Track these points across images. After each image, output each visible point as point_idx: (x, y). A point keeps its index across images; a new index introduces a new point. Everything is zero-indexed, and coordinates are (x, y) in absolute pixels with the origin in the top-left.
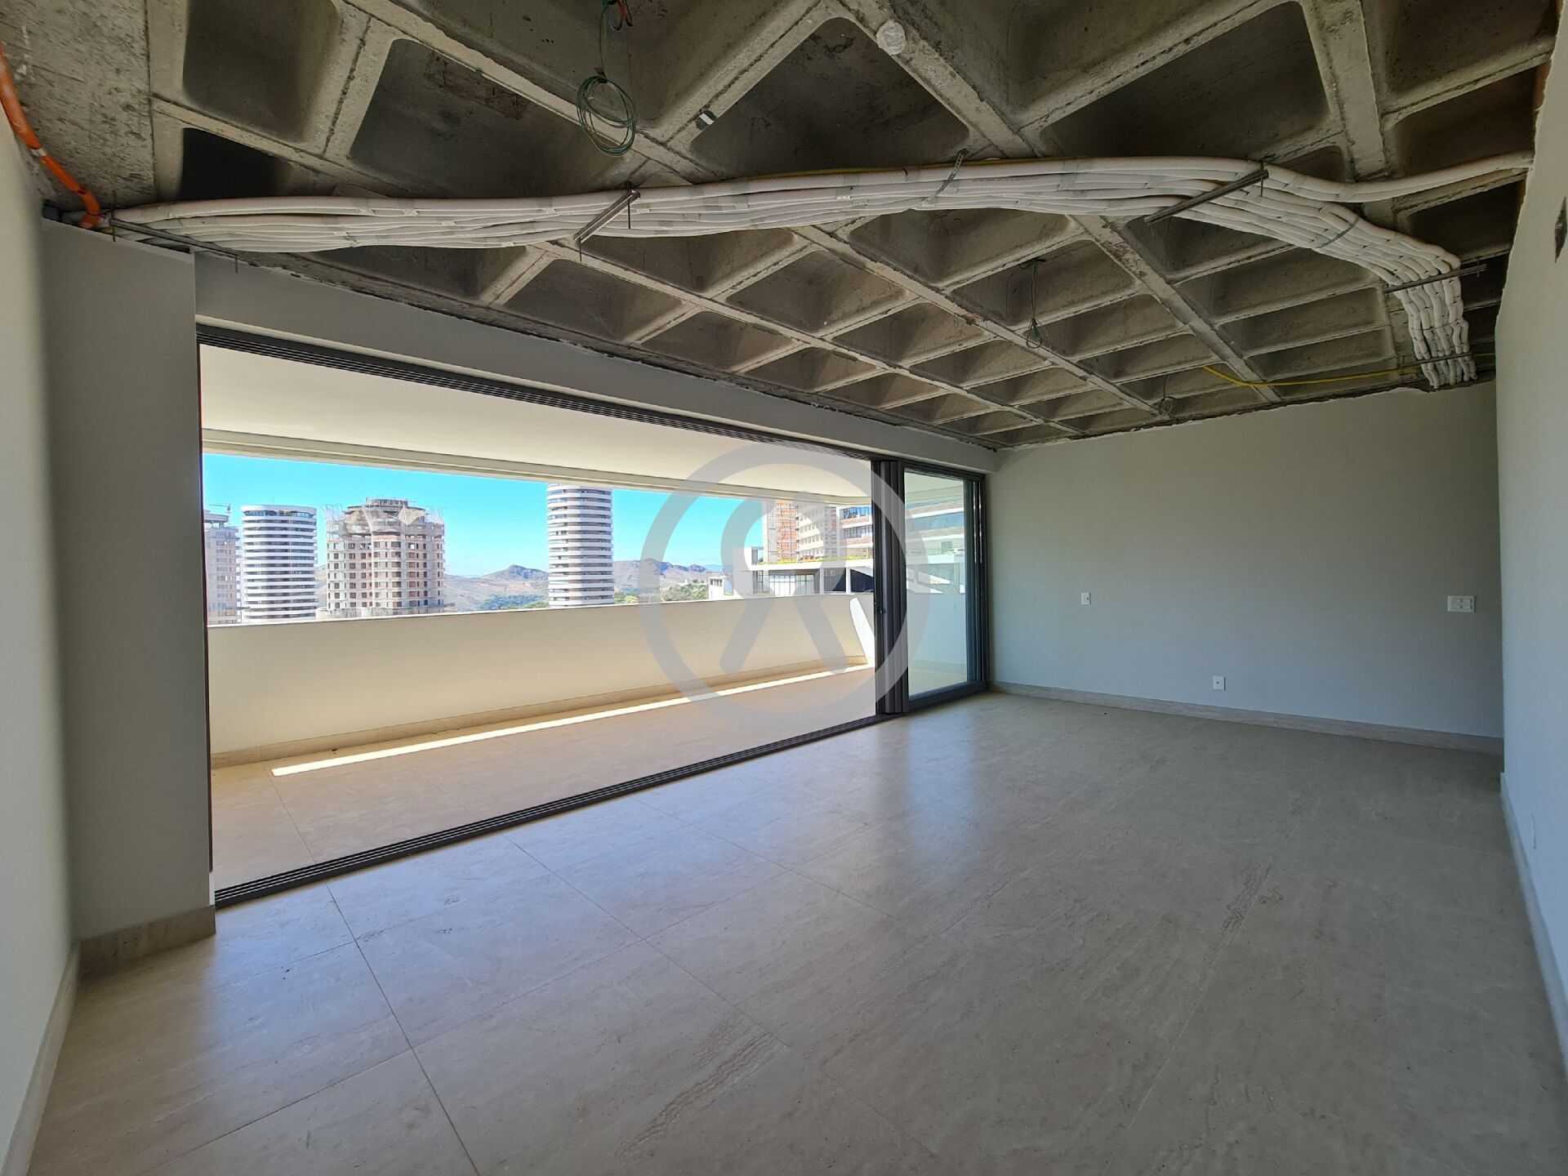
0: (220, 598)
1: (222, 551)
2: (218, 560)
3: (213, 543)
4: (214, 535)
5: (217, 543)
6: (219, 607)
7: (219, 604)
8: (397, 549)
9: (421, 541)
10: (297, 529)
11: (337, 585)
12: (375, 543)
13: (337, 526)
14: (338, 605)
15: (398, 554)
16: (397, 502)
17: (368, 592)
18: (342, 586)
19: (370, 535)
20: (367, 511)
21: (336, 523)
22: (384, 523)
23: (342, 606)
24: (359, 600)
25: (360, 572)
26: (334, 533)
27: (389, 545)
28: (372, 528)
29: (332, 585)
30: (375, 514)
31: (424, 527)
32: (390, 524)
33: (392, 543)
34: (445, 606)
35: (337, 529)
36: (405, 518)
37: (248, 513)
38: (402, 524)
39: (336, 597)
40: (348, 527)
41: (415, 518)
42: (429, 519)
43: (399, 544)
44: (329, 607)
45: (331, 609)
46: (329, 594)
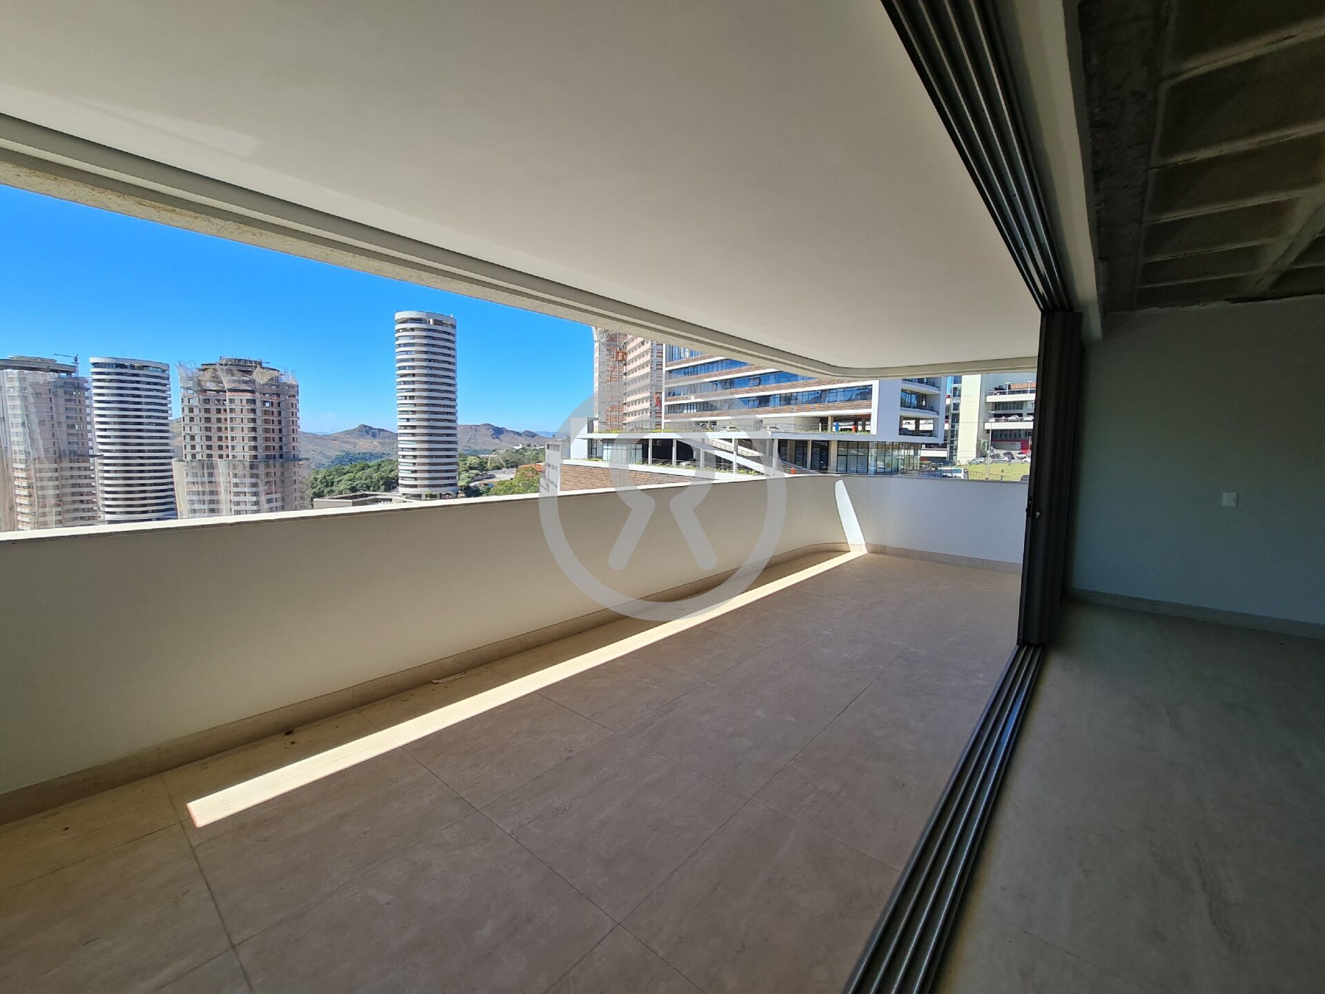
0: (71, 446)
1: (70, 400)
2: (67, 409)
3: (61, 392)
4: (62, 384)
5: (65, 393)
6: (70, 454)
7: (70, 451)
8: (252, 406)
9: (275, 399)
10: (149, 383)
11: (193, 438)
12: (230, 399)
13: (191, 382)
14: (194, 456)
15: (253, 411)
16: (251, 362)
17: (224, 445)
18: (197, 439)
19: (225, 392)
20: (222, 370)
21: (190, 379)
22: (239, 382)
23: (199, 457)
24: (215, 453)
25: (216, 426)
26: (188, 388)
27: (244, 402)
28: (227, 386)
29: (188, 438)
30: (230, 372)
31: (278, 386)
32: (245, 382)
33: (247, 400)
34: (300, 460)
35: (192, 385)
36: (260, 377)
37: (95, 365)
38: (256, 383)
39: (192, 449)
40: (203, 384)
41: (269, 378)
42: (284, 379)
43: (254, 401)
44: (186, 458)
45: (187, 460)
46: (185, 446)
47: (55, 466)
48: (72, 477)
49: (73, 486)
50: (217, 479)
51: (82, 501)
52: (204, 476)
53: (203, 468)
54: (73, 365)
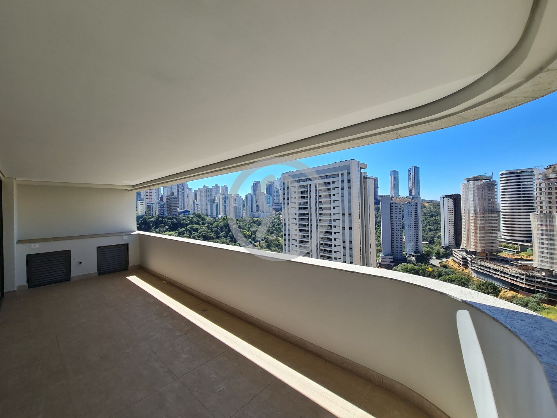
0: (489, 208)
1: (489, 190)
2: (488, 193)
3: (486, 187)
4: (487, 184)
5: (488, 187)
6: (489, 211)
7: (489, 210)
10: (524, 179)
13: (541, 176)
18: (544, 203)
21: (540, 174)
23: (544, 212)
24: (554, 210)
25: (555, 196)
26: (539, 179)
29: (539, 203)
37: (502, 174)
39: (541, 208)
40: (547, 175)
44: (537, 213)
45: (538, 213)
46: (537, 206)
47: (483, 215)
48: (489, 220)
49: (489, 223)
50: (554, 224)
51: (492, 230)
52: (547, 222)
53: (547, 218)
54: (491, 176)
